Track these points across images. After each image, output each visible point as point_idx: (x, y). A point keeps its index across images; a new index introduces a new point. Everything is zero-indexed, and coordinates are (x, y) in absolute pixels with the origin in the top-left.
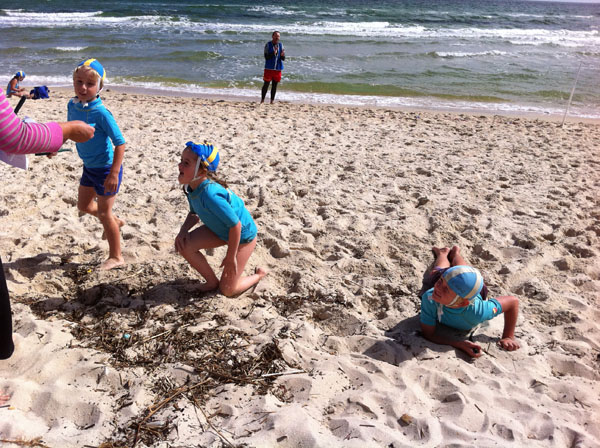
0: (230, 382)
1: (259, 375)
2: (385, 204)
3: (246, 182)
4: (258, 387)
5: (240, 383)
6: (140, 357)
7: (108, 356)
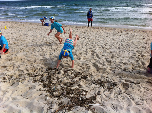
0: (79, 105)
1: (88, 104)
2: (131, 56)
3: (92, 48)
4: (87, 108)
5: (82, 106)
6: (57, 95)
7: (49, 94)
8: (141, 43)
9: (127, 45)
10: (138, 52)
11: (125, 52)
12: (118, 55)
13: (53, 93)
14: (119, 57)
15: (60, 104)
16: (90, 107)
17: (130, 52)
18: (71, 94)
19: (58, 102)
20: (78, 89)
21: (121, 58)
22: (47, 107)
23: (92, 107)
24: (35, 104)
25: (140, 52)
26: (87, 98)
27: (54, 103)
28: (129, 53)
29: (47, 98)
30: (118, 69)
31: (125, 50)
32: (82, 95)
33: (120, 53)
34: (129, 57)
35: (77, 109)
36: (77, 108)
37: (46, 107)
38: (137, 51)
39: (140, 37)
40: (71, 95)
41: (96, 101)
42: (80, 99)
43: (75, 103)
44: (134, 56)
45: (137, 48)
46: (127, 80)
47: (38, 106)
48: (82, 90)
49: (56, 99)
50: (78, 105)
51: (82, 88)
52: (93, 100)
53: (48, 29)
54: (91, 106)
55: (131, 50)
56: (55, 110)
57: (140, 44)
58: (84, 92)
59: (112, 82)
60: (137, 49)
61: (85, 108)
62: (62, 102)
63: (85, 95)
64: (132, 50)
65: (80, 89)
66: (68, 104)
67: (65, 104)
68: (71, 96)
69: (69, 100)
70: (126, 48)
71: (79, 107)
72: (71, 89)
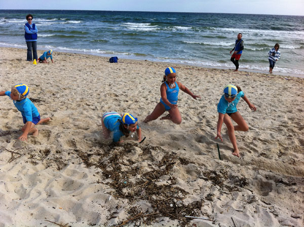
0: (167, 216)
1: (184, 216)
2: (278, 126)
4: (181, 222)
5: (172, 218)
6: (129, 193)
7: (114, 190)
8: (299, 103)
9: (271, 105)
10: (291, 119)
11: (264, 118)
12: (249, 124)
13: (121, 190)
14: (252, 128)
15: (132, 211)
16: (188, 221)
17: (275, 120)
18: (154, 193)
19: (128, 207)
20: (169, 187)
21: (257, 130)
22: (108, 214)
23: (192, 221)
24: (85, 207)
25: (296, 120)
26: (183, 205)
27: (121, 207)
28: (273, 121)
29: (110, 199)
30: (251, 150)
31: (265, 115)
32: (176, 198)
33: (255, 120)
34: (273, 129)
35: (162, 222)
36: (163, 220)
37: (104, 214)
38: (289, 119)
39: (297, 92)
40: (154, 197)
41: (201, 212)
42: (171, 205)
43: (161, 212)
44: (282, 128)
45: (290, 112)
46: (269, 175)
47: (90, 210)
48: (177, 188)
49: (126, 201)
50: (165, 215)
51: (179, 186)
52: (195, 210)
53: (116, 68)
54: (191, 219)
55: (277, 115)
56: (121, 220)
57: (298, 105)
58: (181, 194)
59: (237, 177)
60: (291, 115)
61: (178, 223)
62: (136, 207)
63: (181, 199)
64: (279, 116)
65: (174, 186)
66: (147, 212)
67: (142, 212)
68: (155, 199)
69: (150, 205)
70: (267, 111)
71: (167, 219)
72: (155, 186)
